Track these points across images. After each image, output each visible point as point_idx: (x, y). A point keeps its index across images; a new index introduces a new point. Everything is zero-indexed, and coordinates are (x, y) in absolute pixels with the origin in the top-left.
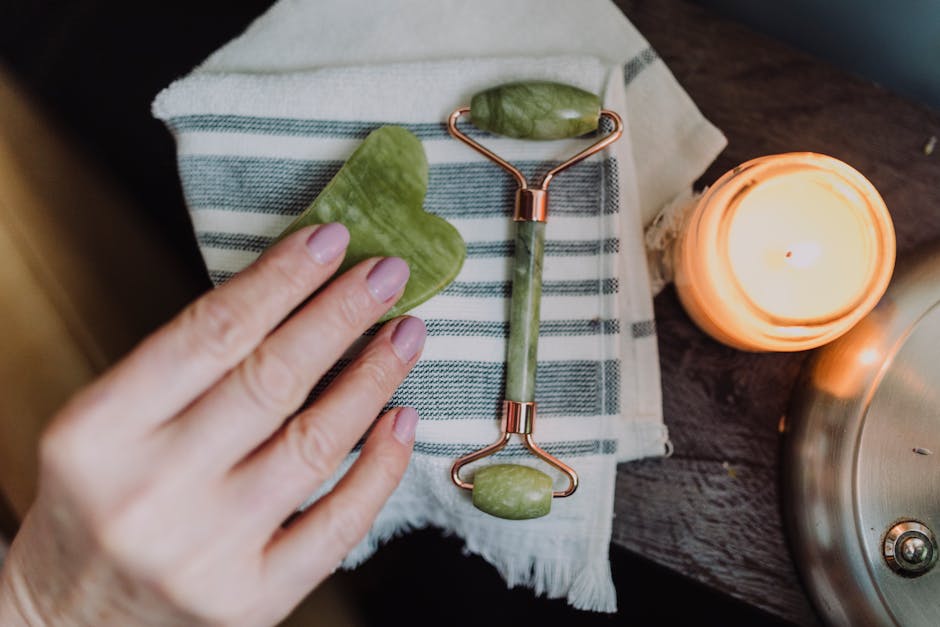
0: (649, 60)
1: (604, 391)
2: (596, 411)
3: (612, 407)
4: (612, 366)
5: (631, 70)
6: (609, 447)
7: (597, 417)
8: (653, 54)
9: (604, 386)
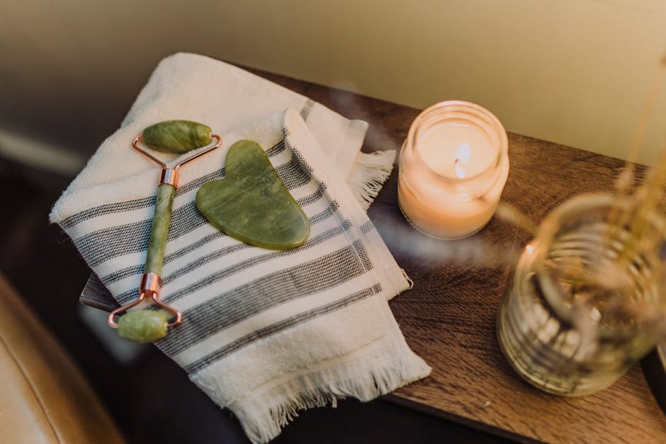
0: (311, 106)
1: (360, 259)
2: (361, 272)
3: (369, 266)
4: (357, 244)
5: (304, 114)
6: (377, 289)
7: (363, 275)
8: (312, 101)
9: (359, 257)
